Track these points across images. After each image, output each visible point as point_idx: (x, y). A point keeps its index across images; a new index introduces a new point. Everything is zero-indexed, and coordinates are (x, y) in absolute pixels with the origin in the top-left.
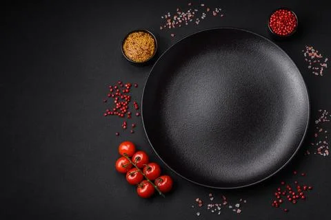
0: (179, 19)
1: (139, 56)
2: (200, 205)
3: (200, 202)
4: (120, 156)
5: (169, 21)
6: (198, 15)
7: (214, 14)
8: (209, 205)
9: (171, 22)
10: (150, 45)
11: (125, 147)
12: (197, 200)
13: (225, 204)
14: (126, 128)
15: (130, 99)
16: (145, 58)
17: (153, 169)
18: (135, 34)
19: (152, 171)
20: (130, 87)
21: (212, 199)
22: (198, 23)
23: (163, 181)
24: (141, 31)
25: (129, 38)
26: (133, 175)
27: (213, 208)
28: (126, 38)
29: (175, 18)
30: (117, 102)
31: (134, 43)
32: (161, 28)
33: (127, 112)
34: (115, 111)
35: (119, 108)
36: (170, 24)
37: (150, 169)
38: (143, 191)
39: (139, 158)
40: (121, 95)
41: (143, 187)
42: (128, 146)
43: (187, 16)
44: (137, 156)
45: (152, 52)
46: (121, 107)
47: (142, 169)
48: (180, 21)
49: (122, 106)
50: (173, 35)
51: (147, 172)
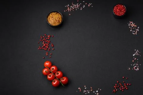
0: (73, 7)
1: (54, 23)
2: (80, 91)
3: (80, 89)
4: (45, 68)
5: (68, 8)
6: (82, 6)
7: (89, 6)
8: (84, 91)
9: (69, 8)
10: (59, 18)
11: (47, 64)
12: (79, 88)
13: (91, 90)
14: (47, 55)
15: (50, 42)
16: (57, 24)
17: (60, 73)
18: (53, 13)
19: (59, 75)
20: (50, 37)
21: (86, 88)
22: (81, 9)
23: (64, 79)
24: (56, 12)
25: (50, 15)
26: (50, 76)
27: (86, 92)
28: (49, 15)
29: (71, 7)
30: (44, 44)
31: (52, 17)
32: (65, 11)
33: (48, 48)
34: (43, 47)
35: (45, 46)
36: (69, 9)
37: (58, 74)
38: (54, 83)
39: (53, 69)
40: (46, 40)
41: (55, 82)
42: (49, 63)
43: (76, 6)
44: (53, 68)
45: (60, 22)
46: (46, 46)
47: (54, 74)
48: (73, 8)
49: (46, 45)
50: (70, 14)
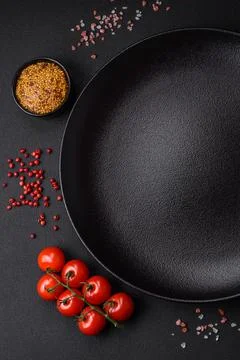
0: (99, 27)
1: (43, 103)
2: (185, 330)
3: (183, 325)
4: (42, 273)
5: (84, 34)
6: (129, 15)
7: (155, 9)
8: (199, 328)
9: (88, 34)
10: (58, 82)
11: (47, 259)
12: (178, 323)
13: (223, 321)
14: (45, 224)
15: (43, 174)
16: (53, 105)
17: (97, 286)
18: (32, 68)
19: (96, 291)
20: (40, 154)
21: (201, 317)
22: (130, 29)
23: (116, 304)
24: (41, 61)
25: (24, 76)
26: (66, 303)
27: (205, 332)
28: (17, 77)
29: (93, 27)
30: (24, 184)
31: (32, 84)
32: (73, 48)
33: (42, 196)
34: (24, 198)
35: (29, 193)
36: (86, 38)
37: (92, 288)
38: (87, 325)
39: (71, 273)
40: (29, 170)
41: (86, 319)
42: (52, 255)
43: (111, 21)
44: (69, 269)
45: (64, 93)
46: (32, 191)
47: (79, 289)
48: (101, 31)
49: (32, 189)
50: (94, 57)
51: (89, 293)
